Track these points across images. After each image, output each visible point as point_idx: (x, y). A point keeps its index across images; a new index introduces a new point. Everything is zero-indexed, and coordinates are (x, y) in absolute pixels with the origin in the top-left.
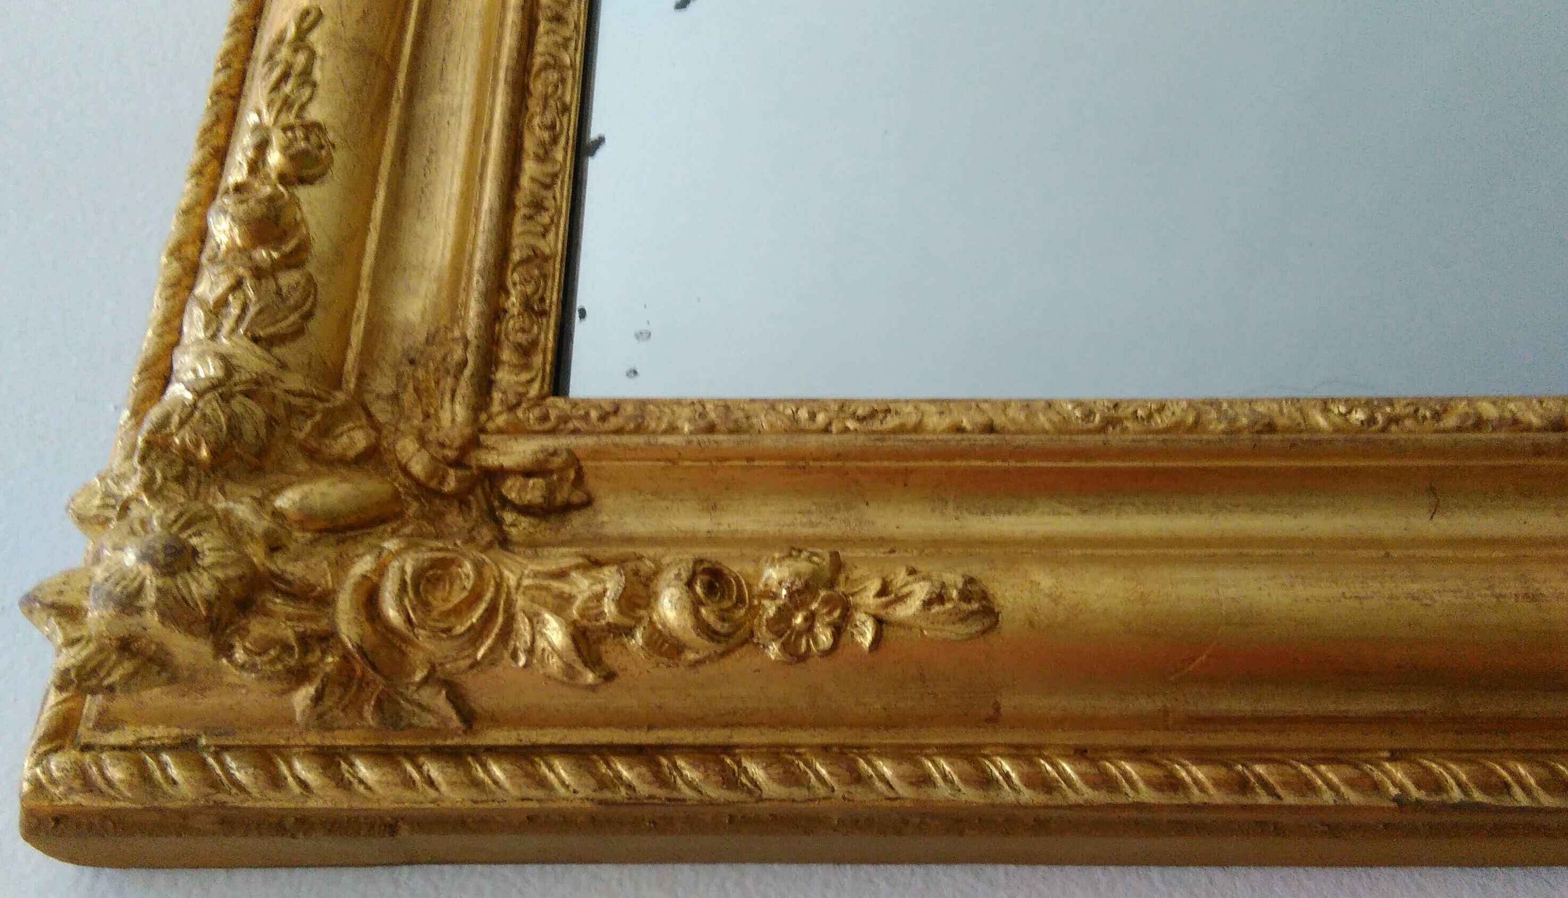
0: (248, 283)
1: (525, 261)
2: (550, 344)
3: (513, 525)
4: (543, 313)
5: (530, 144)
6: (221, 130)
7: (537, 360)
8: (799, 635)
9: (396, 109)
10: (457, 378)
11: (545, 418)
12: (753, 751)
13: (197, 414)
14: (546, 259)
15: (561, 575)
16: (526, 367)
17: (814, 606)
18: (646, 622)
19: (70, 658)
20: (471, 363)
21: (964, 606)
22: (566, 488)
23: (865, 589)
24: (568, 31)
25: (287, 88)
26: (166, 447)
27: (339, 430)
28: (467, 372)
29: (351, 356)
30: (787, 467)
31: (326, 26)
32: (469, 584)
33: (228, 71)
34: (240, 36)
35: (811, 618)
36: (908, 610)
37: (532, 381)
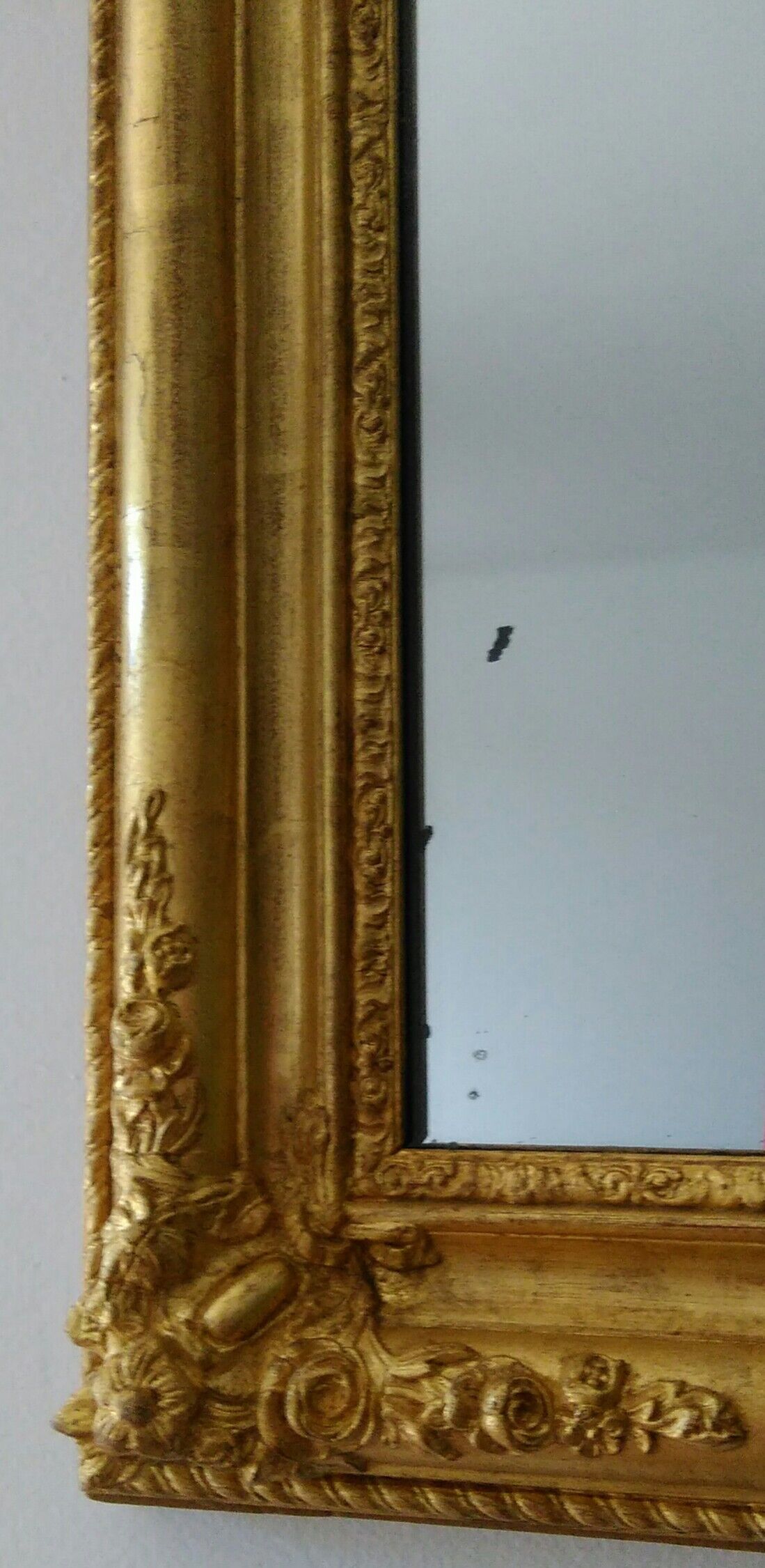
0: (152, 1106)
1: (369, 1018)
2: (398, 1096)
3: (384, 1280)
4: (390, 1066)
5: (360, 886)
6: (105, 884)
7: (388, 1116)
8: (592, 1442)
9: (242, 861)
10: (324, 1153)
11: (397, 1184)
12: (573, 1495)
13: (137, 1260)
14: (386, 1007)
15: (413, 1381)
16: (380, 1127)
17: (601, 1426)
18: (476, 1430)
19: (91, 1469)
20: (334, 1139)
21: (715, 1435)
22: (419, 1254)
23: (641, 1410)
24: (382, 736)
25: (149, 890)
26: (121, 1282)
27: (240, 1215)
28: (331, 1147)
29: (242, 1129)
30: (594, 1241)
31: (171, 805)
32: (347, 1393)
33: (98, 818)
34: (101, 773)
35: (600, 1434)
36: (675, 1432)
37: (384, 1140)
